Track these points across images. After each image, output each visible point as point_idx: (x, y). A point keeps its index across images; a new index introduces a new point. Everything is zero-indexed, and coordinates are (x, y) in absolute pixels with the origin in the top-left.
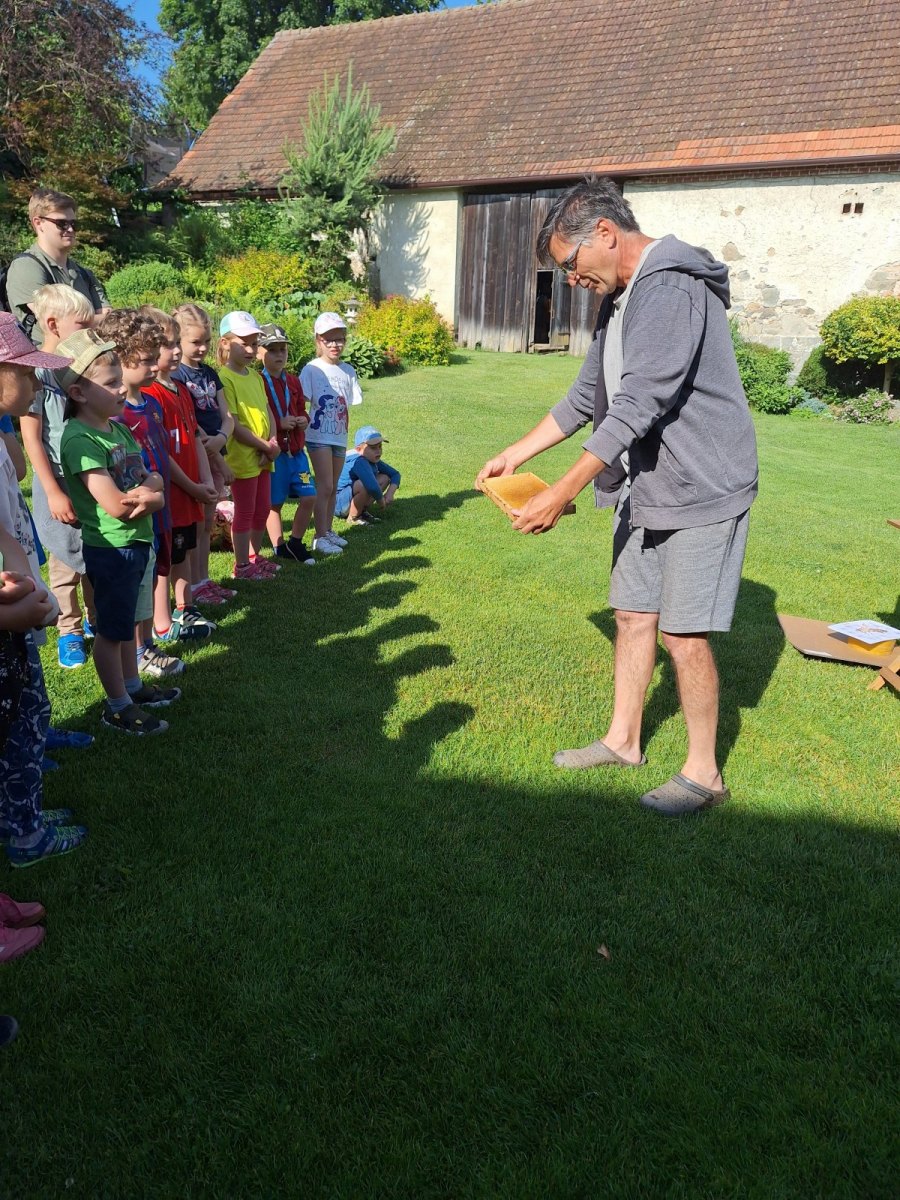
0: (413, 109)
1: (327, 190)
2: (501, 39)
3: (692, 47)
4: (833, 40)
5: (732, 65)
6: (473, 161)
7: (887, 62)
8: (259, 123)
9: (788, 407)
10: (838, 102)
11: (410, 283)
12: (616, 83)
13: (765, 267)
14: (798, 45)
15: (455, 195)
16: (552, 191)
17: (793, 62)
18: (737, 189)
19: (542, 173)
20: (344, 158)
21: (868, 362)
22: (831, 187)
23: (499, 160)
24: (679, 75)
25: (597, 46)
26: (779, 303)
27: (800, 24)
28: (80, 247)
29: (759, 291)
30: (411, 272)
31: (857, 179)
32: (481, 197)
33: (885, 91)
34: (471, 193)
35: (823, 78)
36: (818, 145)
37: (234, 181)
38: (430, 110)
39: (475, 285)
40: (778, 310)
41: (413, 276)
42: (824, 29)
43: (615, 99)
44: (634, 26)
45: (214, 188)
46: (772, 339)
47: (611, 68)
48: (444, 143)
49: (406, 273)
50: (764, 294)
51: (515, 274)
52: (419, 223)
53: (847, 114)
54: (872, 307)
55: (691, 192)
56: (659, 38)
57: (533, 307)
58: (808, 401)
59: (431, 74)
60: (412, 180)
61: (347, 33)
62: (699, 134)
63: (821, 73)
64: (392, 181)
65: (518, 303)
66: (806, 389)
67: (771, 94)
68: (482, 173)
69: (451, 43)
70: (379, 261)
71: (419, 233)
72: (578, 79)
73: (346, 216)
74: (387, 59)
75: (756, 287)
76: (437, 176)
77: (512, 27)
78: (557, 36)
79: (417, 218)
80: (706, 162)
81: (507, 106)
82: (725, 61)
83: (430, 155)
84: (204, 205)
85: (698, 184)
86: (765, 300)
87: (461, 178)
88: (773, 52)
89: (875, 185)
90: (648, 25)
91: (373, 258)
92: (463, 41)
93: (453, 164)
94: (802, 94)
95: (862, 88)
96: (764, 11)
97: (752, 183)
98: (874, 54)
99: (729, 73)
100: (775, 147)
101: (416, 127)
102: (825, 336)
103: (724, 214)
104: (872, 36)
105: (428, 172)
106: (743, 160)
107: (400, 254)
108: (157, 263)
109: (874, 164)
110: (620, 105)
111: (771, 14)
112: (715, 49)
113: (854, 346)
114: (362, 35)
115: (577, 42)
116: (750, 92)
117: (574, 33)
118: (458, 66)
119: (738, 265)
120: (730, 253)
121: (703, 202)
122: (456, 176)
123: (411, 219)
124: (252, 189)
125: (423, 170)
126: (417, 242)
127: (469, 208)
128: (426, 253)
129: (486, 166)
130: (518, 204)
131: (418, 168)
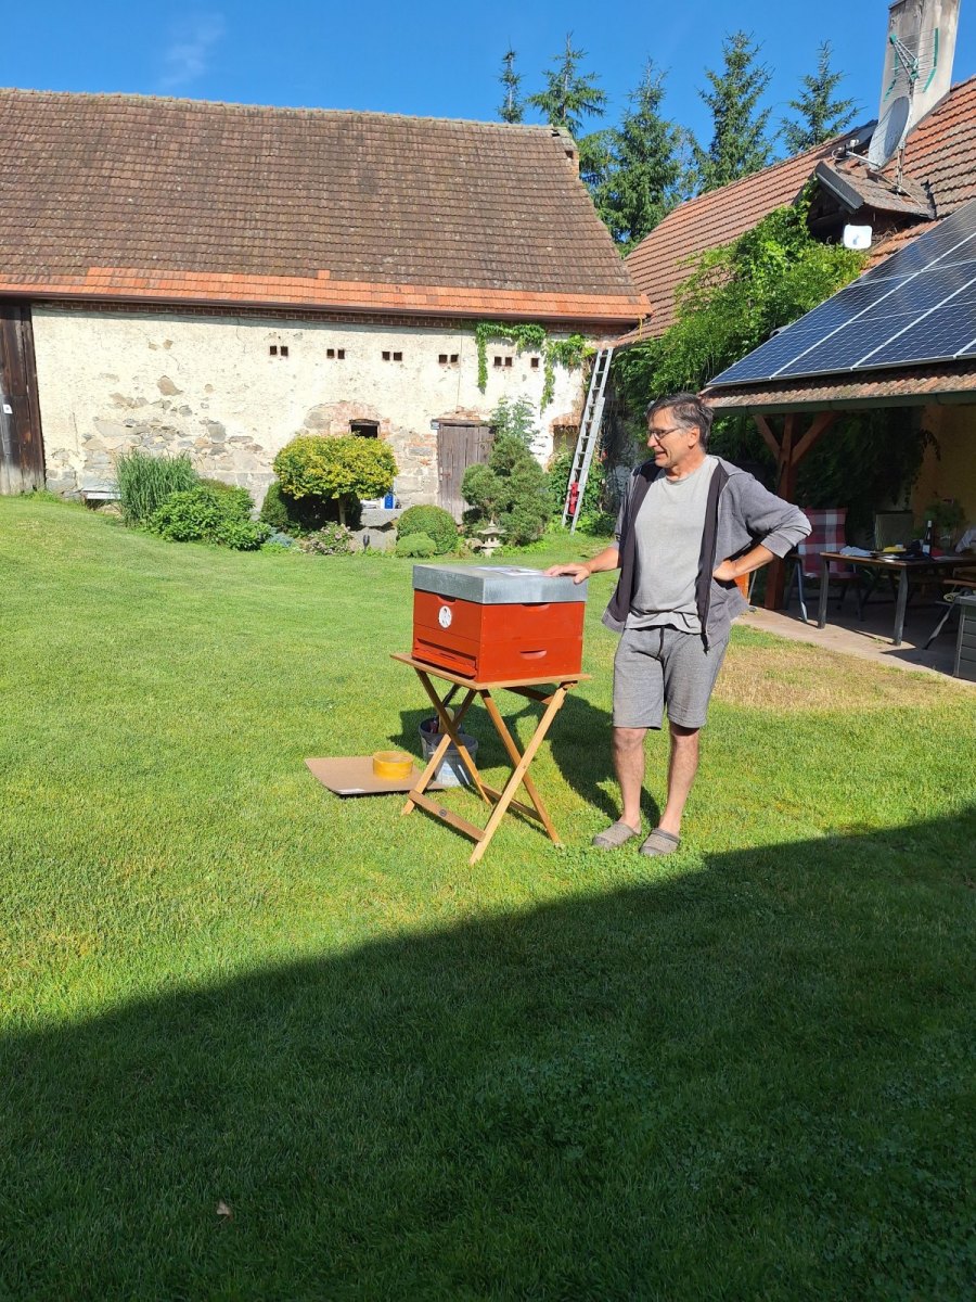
3: (84, 171)
4: (228, 189)
5: (133, 197)
7: (282, 218)
9: (258, 543)
10: (245, 249)
13: (206, 403)
14: (197, 188)
17: (194, 204)
18: (162, 323)
21: (323, 497)
22: (255, 328)
24: (76, 198)
26: (227, 439)
27: (194, 168)
29: (204, 427)
31: (277, 324)
33: (285, 244)
35: (226, 223)
36: (235, 288)
40: (227, 446)
42: (219, 177)
46: (228, 475)
50: (210, 430)
53: (256, 261)
54: (316, 446)
55: (111, 322)
56: (44, 154)
58: (276, 536)
62: (109, 263)
63: (223, 219)
66: (271, 524)
67: (178, 231)
75: (201, 423)
80: (123, 292)
82: (123, 192)
85: (118, 314)
86: (212, 436)
88: (172, 190)
89: (296, 331)
90: (28, 138)
94: (209, 236)
95: (265, 239)
96: (155, 148)
97: (176, 318)
98: (269, 209)
99: (130, 204)
100: (193, 285)
102: (279, 472)
103: (152, 347)
104: (264, 192)
106: (163, 294)
109: (289, 311)
110: (10, 220)
111: (163, 153)
112: (110, 177)
113: (308, 483)
116: (156, 226)
119: (177, 401)
120: (167, 387)
121: (127, 333)
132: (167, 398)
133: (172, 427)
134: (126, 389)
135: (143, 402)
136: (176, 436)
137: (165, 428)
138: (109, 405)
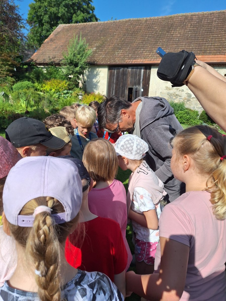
0: (95, 45)
1: (74, 64)
2: (118, 29)
3: (167, 34)
4: (202, 34)
5: (178, 38)
6: (112, 59)
7: (217, 40)
8: (54, 46)
10: (206, 49)
11: (94, 89)
12: (148, 41)
14: (194, 35)
15: (107, 67)
16: (133, 67)
17: (193, 39)
19: (130, 63)
20: (79, 56)
23: (119, 59)
24: (165, 40)
25: (143, 32)
26: (191, 98)
27: (194, 30)
28: (6, 77)
29: (186, 95)
30: (95, 86)
32: (114, 68)
33: (217, 47)
34: (111, 67)
35: (201, 43)
36: (202, 59)
37: (47, 61)
38: (100, 46)
39: (112, 90)
40: (191, 100)
41: (95, 87)
42: (200, 31)
43: (148, 45)
44: (152, 28)
45: (42, 62)
46: (191, 107)
47: (147, 38)
48: (104, 54)
49: (93, 86)
50: (188, 95)
51: (123, 88)
52: (97, 74)
53: (208, 52)
56: (159, 31)
57: (127, 96)
59: (100, 37)
60: (96, 63)
61: (78, 26)
63: (200, 42)
64: (90, 63)
65: (123, 95)
66: (202, 121)
68: (114, 62)
69: (105, 29)
70: (86, 83)
71: (97, 76)
72: (138, 40)
73: (79, 71)
74: (88, 33)
75: (186, 94)
76: (102, 62)
77: (121, 26)
78: (132, 29)
79: (97, 72)
81: (120, 46)
82: (176, 37)
83: (100, 57)
84: (39, 67)
86: (188, 97)
87: (109, 63)
88: (188, 36)
90: (155, 28)
91: (85, 82)
92: (108, 29)
93: (106, 59)
94: (196, 46)
95: (211, 46)
96: (185, 26)
98: (213, 38)
99: (177, 40)
101: (96, 50)
104: (212, 33)
105: (100, 61)
107: (92, 81)
108: (27, 81)
110: (150, 47)
111: (186, 27)
112: (173, 34)
114: (82, 26)
115: (138, 31)
116: (183, 45)
117: (137, 29)
118: (107, 35)
119: (181, 88)
122: (108, 62)
123: (95, 73)
124: (52, 63)
125: (99, 60)
126: (97, 79)
127: (110, 70)
128: (99, 82)
129: (115, 60)
130: (123, 70)
131: (97, 60)
133: (178, 94)
134: (169, 85)
135: (172, 88)
136: (179, 97)
137: (176, 95)
138: (164, 89)
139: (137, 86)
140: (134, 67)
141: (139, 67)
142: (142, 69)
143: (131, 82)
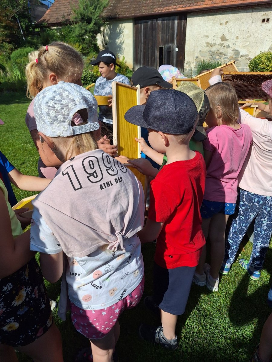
1: (86, 20)
6: (137, 9)
11: (119, 53)
13: (235, 43)
15: (132, 21)
16: (163, 18)
18: (226, 15)
19: (160, 12)
20: (91, 9)
22: (258, 13)
23: (146, 8)
26: (240, 56)
29: (233, 52)
30: (119, 49)
31: (267, 10)
32: (140, 22)
34: (137, 20)
37: (61, 20)
39: (139, 52)
40: (239, 59)
45: (55, 22)
48: (128, 2)
49: (117, 49)
50: (235, 53)
51: (152, 48)
52: (120, 31)
54: (266, 56)
55: (210, 17)
57: (158, 59)
60: (117, 16)
64: (111, 17)
65: (153, 58)
68: (140, 13)
70: (108, 46)
71: (121, 35)
75: (232, 50)
76: (125, 14)
79: (120, 30)
80: (215, 5)
83: (124, 7)
84: (53, 28)
85: (212, 14)
86: (235, 55)
91: (106, 44)
93: (131, 10)
97: (231, 13)
102: (250, 67)
103: (221, 24)
106: (227, 4)
107: (115, 43)
119: (226, 43)
120: (223, 39)
121: (214, 20)
122: (132, 14)
123: (118, 30)
124: (67, 22)
125: (121, 12)
126: (120, 38)
127: (136, 25)
128: (123, 42)
129: (142, 10)
130: (152, 23)
131: (119, 12)
132: (223, 42)
133: (222, 52)
134: (210, 40)
135: (215, 44)
136: (223, 56)
137: (220, 53)
138: (205, 46)
139: (170, 45)
140: (166, 18)
141: (172, 18)
142: (175, 20)
143: (162, 40)
